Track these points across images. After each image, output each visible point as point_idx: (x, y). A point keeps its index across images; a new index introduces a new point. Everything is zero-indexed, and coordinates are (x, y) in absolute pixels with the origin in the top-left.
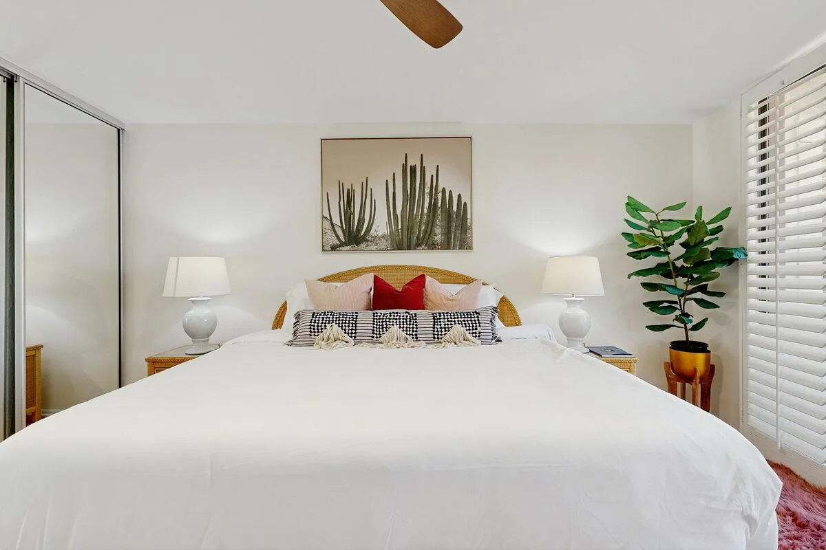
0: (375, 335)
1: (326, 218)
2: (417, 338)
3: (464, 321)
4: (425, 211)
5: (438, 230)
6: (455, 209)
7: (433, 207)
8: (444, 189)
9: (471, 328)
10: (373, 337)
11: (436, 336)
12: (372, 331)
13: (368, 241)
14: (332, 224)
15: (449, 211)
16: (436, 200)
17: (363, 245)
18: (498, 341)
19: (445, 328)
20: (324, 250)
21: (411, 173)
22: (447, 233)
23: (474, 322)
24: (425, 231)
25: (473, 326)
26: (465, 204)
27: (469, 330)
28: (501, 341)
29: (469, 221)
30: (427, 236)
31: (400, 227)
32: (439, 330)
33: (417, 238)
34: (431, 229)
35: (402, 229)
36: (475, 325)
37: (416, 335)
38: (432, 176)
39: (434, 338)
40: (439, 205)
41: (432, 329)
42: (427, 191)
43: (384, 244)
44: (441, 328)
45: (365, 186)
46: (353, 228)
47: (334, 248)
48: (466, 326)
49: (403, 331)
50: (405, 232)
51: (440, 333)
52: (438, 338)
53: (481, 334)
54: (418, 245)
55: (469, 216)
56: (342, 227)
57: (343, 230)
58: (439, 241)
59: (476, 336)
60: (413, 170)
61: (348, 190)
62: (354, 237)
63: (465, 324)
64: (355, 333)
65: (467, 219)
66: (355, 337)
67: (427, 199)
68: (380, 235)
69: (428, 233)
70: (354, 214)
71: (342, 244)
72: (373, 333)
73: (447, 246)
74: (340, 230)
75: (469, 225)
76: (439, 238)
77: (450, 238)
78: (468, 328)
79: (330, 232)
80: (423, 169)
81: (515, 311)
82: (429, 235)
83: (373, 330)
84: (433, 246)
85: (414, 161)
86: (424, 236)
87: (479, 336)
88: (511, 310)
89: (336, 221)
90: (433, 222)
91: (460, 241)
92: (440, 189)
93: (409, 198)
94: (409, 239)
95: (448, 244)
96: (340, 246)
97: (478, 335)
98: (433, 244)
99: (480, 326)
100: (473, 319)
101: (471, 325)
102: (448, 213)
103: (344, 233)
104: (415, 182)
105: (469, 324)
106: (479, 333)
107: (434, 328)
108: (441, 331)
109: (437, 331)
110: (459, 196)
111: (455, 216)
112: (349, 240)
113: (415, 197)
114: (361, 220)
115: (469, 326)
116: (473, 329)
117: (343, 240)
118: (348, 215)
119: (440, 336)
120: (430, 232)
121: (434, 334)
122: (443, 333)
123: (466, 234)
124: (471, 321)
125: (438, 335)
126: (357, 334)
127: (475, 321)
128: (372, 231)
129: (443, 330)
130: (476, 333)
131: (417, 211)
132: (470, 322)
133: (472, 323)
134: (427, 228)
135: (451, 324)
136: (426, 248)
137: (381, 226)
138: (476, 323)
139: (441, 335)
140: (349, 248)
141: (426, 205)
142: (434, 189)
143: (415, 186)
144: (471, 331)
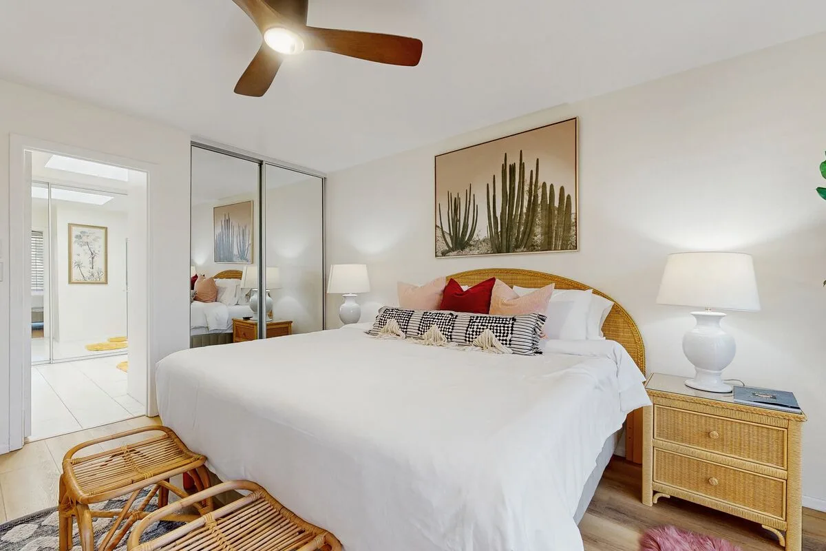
0: (420, 332)
1: (438, 227)
2: (451, 339)
3: (497, 326)
4: (525, 210)
5: (538, 230)
6: (556, 204)
7: (533, 205)
8: (544, 184)
9: (502, 335)
10: (418, 334)
11: (467, 339)
12: (417, 328)
13: (471, 245)
14: (443, 232)
15: (550, 207)
16: (536, 197)
17: (467, 250)
18: (537, 353)
19: (477, 332)
20: (436, 256)
21: (509, 172)
22: (548, 233)
23: (506, 329)
24: (524, 233)
25: (504, 333)
26: (569, 197)
27: (500, 336)
28: (541, 353)
29: (573, 216)
30: (526, 236)
31: (499, 230)
32: (471, 333)
33: (516, 239)
34: (531, 229)
35: (501, 231)
36: (506, 332)
37: (451, 336)
38: (532, 171)
39: (466, 340)
40: (539, 202)
41: (465, 332)
42: (526, 188)
43: (484, 247)
44: (473, 331)
45: (469, 193)
46: (459, 234)
47: (444, 254)
48: (497, 332)
49: (441, 331)
50: (505, 235)
51: (471, 336)
52: (469, 341)
53: (512, 342)
54: (517, 247)
55: (573, 211)
56: (450, 234)
57: (451, 237)
58: (539, 242)
59: (506, 344)
60: (512, 168)
61: (455, 199)
62: (459, 242)
63: (497, 330)
64: (406, 329)
65: (571, 214)
66: (406, 332)
67: (526, 197)
68: (481, 239)
69: (527, 233)
70: (459, 221)
71: (450, 250)
72: (419, 330)
73: (547, 246)
74: (449, 237)
75: (573, 221)
76: (538, 238)
77: (551, 237)
78: (498, 334)
79: (441, 239)
80: (522, 165)
81: (634, 325)
82: (529, 235)
83: (419, 327)
84: (532, 248)
85: (513, 160)
86: (523, 237)
87: (510, 344)
88: (628, 323)
89: (446, 229)
90: (533, 221)
91: (563, 240)
92: (540, 184)
93: (508, 199)
94: (508, 241)
95: (548, 245)
96: (448, 252)
97: (508, 343)
98: (533, 245)
99: (512, 333)
100: (506, 325)
101: (502, 331)
102: (549, 209)
103: (452, 240)
104: (514, 181)
105: (500, 330)
106: (510, 341)
107: (467, 331)
108: (473, 335)
109: (469, 334)
110: (562, 189)
111: (556, 212)
112: (456, 245)
113: (514, 197)
114: (466, 226)
115: (500, 333)
116: (503, 336)
117: (451, 246)
118: (455, 222)
119: (471, 340)
120: (529, 233)
121: (466, 337)
122: (474, 337)
123: (569, 232)
124: (504, 327)
125: (469, 338)
126: (408, 330)
127: (508, 327)
128: (475, 236)
129: (474, 333)
130: (506, 340)
131: (517, 211)
132: (502, 328)
133: (504, 330)
134: (525, 228)
135: (483, 329)
136: (525, 250)
137: (482, 231)
138: (508, 330)
139: (472, 338)
140: (455, 252)
141: (526, 203)
142: (534, 185)
143: (514, 184)
144: (501, 338)
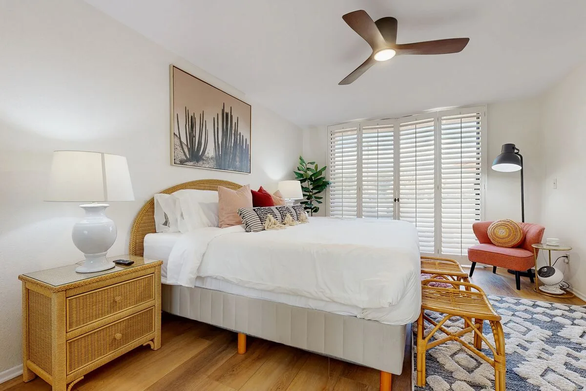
1: (176, 136)
4: (232, 145)
5: (237, 159)
6: (244, 147)
7: (235, 144)
13: (204, 160)
14: (181, 142)
15: (242, 148)
16: (237, 139)
17: (201, 163)
20: (175, 163)
21: (226, 117)
22: (241, 161)
24: (232, 159)
26: (248, 145)
29: (249, 156)
31: (220, 153)
34: (235, 157)
35: (221, 155)
38: (235, 123)
40: (238, 143)
42: (233, 132)
43: (212, 164)
45: (202, 117)
46: (195, 148)
47: (182, 162)
50: (223, 157)
54: (229, 167)
55: (249, 153)
56: (187, 146)
57: (188, 149)
58: (238, 166)
60: (227, 114)
61: (192, 117)
62: (194, 156)
67: (233, 138)
68: (210, 157)
70: (195, 137)
71: (188, 160)
74: (186, 148)
76: (238, 164)
77: (242, 165)
79: (179, 148)
80: (231, 116)
82: (234, 161)
85: (227, 110)
86: (232, 162)
89: (184, 140)
90: (235, 153)
91: (246, 167)
92: (239, 133)
93: (225, 134)
94: (225, 162)
95: (241, 169)
96: (186, 161)
98: (235, 168)
103: (189, 151)
104: (228, 123)
110: (246, 140)
111: (244, 151)
113: (227, 134)
114: (200, 143)
117: (188, 157)
118: (192, 137)
120: (234, 159)
128: (206, 153)
131: (229, 144)
134: (233, 157)
137: (211, 151)
140: (191, 163)
141: (233, 141)
142: (236, 132)
143: (228, 126)
